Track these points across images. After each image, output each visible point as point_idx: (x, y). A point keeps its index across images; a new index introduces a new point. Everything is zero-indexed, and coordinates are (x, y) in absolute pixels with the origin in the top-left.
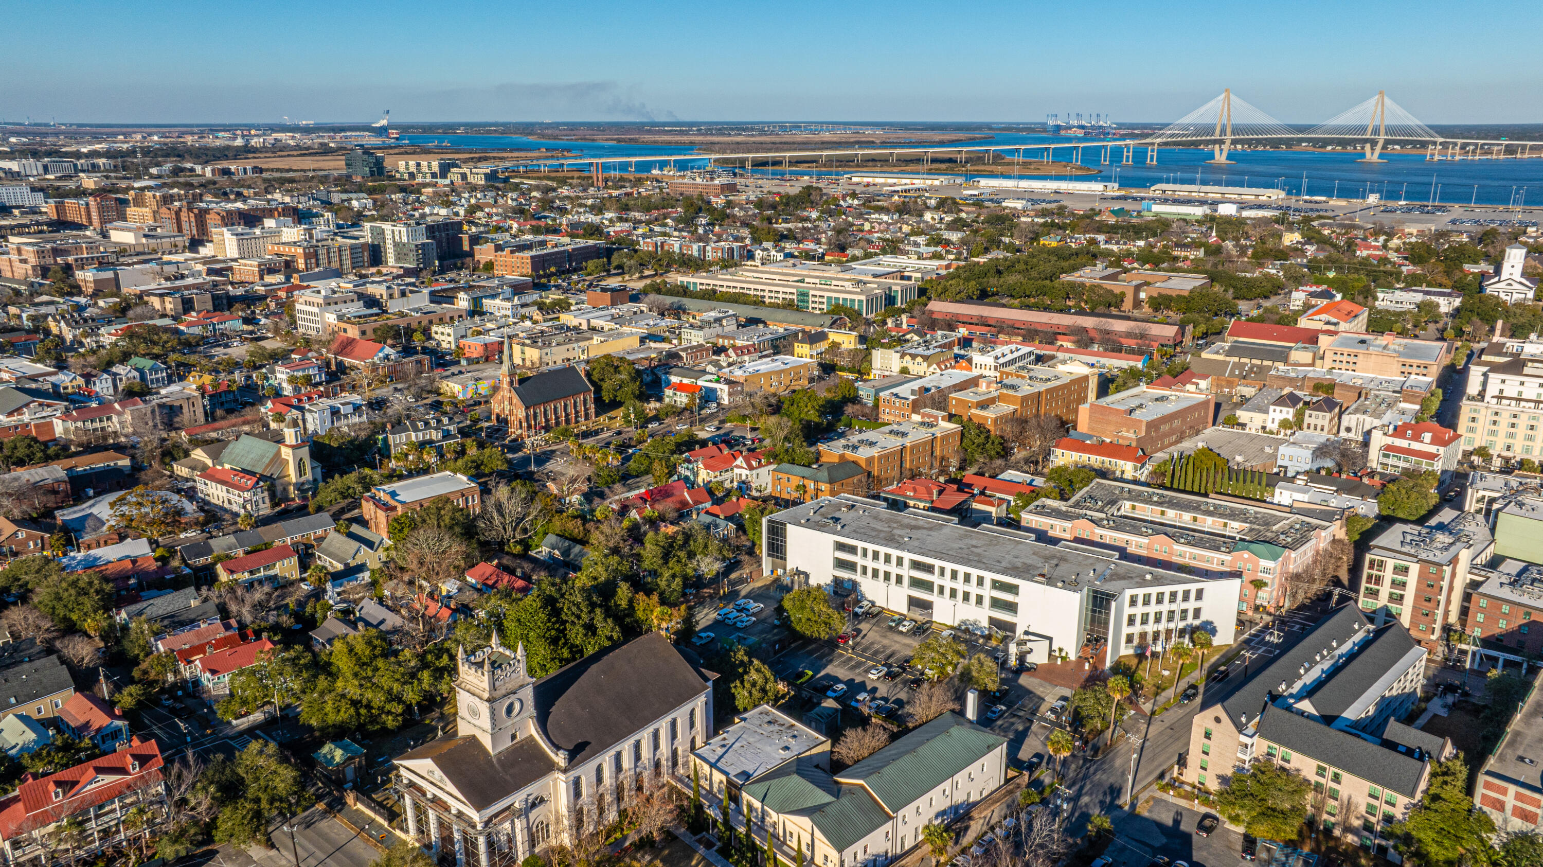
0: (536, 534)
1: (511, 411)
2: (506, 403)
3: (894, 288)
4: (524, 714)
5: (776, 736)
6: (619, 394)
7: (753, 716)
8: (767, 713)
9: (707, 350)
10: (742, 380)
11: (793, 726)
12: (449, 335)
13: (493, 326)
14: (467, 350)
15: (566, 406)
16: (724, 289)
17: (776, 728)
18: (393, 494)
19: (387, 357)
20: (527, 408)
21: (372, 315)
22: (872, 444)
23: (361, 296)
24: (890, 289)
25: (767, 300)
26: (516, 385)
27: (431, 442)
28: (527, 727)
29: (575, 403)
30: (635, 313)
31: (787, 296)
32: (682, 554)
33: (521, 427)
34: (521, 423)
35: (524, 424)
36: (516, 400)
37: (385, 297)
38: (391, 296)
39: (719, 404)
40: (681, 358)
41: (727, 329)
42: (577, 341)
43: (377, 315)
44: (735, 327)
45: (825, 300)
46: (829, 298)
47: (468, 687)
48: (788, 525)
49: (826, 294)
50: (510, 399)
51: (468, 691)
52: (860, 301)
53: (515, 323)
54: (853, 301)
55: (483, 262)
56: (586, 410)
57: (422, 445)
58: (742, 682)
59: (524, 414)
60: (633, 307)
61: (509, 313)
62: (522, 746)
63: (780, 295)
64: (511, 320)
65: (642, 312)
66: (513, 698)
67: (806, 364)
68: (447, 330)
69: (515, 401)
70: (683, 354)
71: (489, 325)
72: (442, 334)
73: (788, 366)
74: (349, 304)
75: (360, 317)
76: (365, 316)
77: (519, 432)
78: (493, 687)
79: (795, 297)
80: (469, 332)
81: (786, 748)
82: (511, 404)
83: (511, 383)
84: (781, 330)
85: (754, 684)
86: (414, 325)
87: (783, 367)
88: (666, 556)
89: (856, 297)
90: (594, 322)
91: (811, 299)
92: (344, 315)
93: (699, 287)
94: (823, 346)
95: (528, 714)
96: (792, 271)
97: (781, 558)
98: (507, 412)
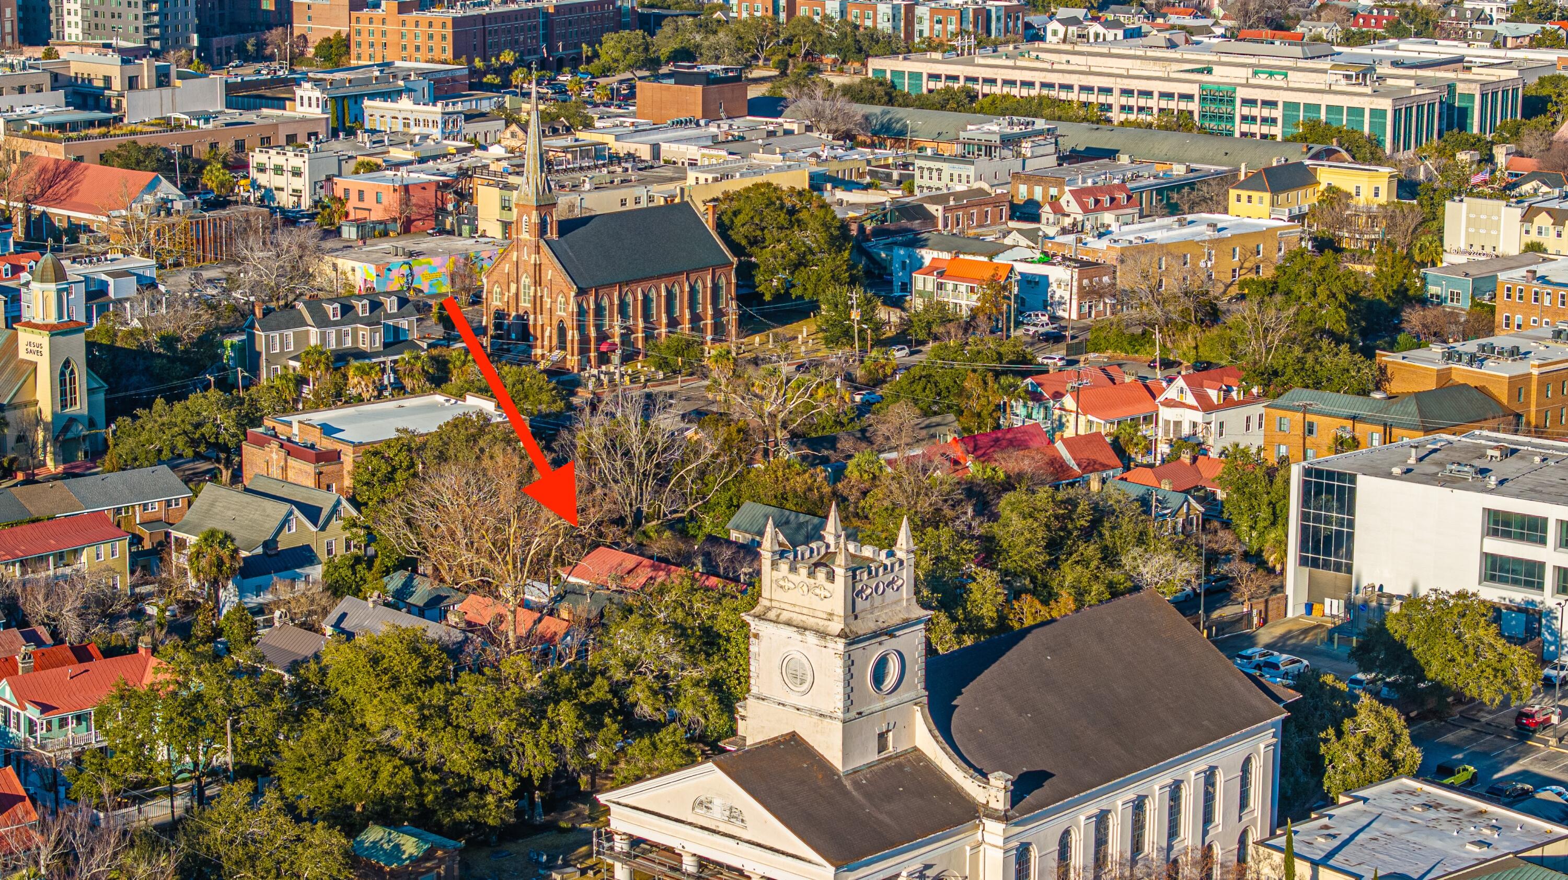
0: (707, 507)
1: (537, 302)
2: (525, 280)
3: (1461, 88)
4: (904, 694)
5: (1445, 826)
6: (801, 276)
7: (1380, 796)
8: (1412, 793)
9: (996, 202)
10: (1111, 258)
11: (1482, 813)
12: (297, 173)
13: (408, 155)
14: (353, 202)
15: (670, 297)
16: (997, 90)
17: (1442, 814)
18: (328, 430)
19: (164, 206)
20: (581, 292)
21: (91, 124)
22: (1515, 353)
23: (57, 81)
24: (1451, 88)
25: (1117, 116)
26: (553, 234)
27: (360, 355)
28: (909, 726)
29: (693, 291)
30: (771, 134)
31: (1172, 105)
32: (1091, 550)
33: (562, 346)
34: (562, 331)
35: (572, 335)
36: (553, 271)
37: (117, 85)
38: (132, 83)
39: (1054, 318)
40: (930, 218)
41: (1031, 165)
42: (642, 182)
43: (103, 123)
44: (1052, 161)
45: (1277, 113)
46: (1294, 106)
47: (785, 616)
48: (1361, 479)
49: (1282, 97)
50: (538, 267)
51: (788, 624)
52: (1377, 114)
53: (460, 151)
54: (1359, 112)
55: (315, 39)
56: (718, 313)
57: (341, 359)
58: (1339, 734)
59: (573, 306)
60: (766, 123)
61: (436, 133)
62: (900, 766)
63: (1152, 103)
64: (452, 145)
65: (788, 132)
66: (890, 644)
67: (1272, 230)
68: (292, 160)
69: (548, 274)
70: (936, 210)
71: (398, 154)
72: (279, 170)
73: (1227, 234)
74: (30, 96)
75: (61, 127)
76: (75, 126)
77: (557, 354)
78: (852, 612)
79: (1194, 106)
80: (352, 164)
81: (1481, 843)
82: (538, 282)
83: (542, 228)
84: (1179, 170)
85: (1369, 740)
86: (201, 151)
87: (1210, 233)
88: (1054, 546)
89: (1367, 104)
90: (669, 150)
91: (1240, 110)
92: (21, 121)
93: (927, 85)
94: (1306, 199)
95: (912, 695)
96: (1170, 54)
97: (1338, 567)
98: (525, 305)
